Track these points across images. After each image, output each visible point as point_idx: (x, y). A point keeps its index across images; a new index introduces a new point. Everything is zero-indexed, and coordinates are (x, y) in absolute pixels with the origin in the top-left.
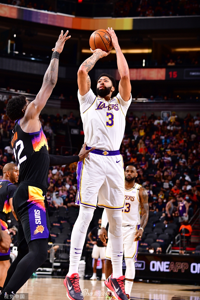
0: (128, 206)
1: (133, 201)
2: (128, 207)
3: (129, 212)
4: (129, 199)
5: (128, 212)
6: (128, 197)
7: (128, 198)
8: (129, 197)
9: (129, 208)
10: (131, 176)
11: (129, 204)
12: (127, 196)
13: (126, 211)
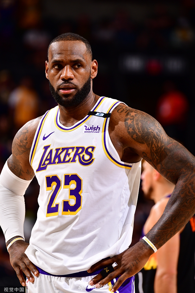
0: (73, 185)
1: (89, 162)
2: (72, 192)
3: (79, 211)
4: (74, 160)
5: (74, 209)
6: (70, 151)
7: (72, 153)
8: (75, 150)
9: (75, 193)
10: (75, 81)
11: (75, 178)
12: (68, 149)
13: (67, 207)
